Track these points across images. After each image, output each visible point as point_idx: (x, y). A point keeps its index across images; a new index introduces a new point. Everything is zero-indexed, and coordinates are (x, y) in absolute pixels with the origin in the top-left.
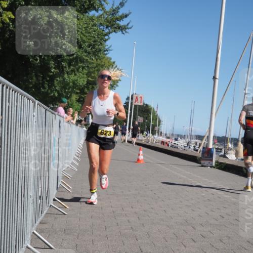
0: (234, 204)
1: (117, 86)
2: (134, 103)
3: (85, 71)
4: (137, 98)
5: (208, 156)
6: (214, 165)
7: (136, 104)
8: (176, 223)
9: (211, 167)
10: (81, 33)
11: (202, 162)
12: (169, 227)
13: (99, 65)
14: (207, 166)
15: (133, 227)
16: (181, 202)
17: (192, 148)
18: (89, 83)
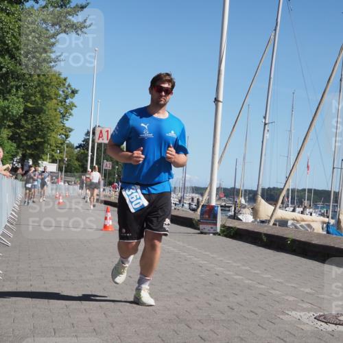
0: (249, 288)
1: (71, 114)
2: (97, 141)
3: (20, 93)
4: (101, 132)
5: (209, 217)
6: (218, 230)
7: (101, 141)
8: (162, 320)
9: (214, 234)
10: (13, 35)
11: (201, 227)
12: (150, 326)
13: (43, 83)
14: (209, 233)
15: (96, 329)
16: (170, 287)
17: (186, 206)
18: (27, 111)
